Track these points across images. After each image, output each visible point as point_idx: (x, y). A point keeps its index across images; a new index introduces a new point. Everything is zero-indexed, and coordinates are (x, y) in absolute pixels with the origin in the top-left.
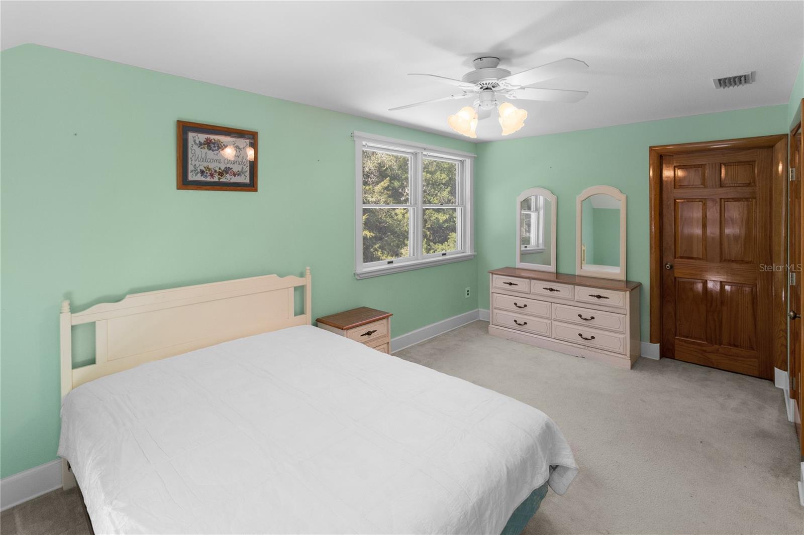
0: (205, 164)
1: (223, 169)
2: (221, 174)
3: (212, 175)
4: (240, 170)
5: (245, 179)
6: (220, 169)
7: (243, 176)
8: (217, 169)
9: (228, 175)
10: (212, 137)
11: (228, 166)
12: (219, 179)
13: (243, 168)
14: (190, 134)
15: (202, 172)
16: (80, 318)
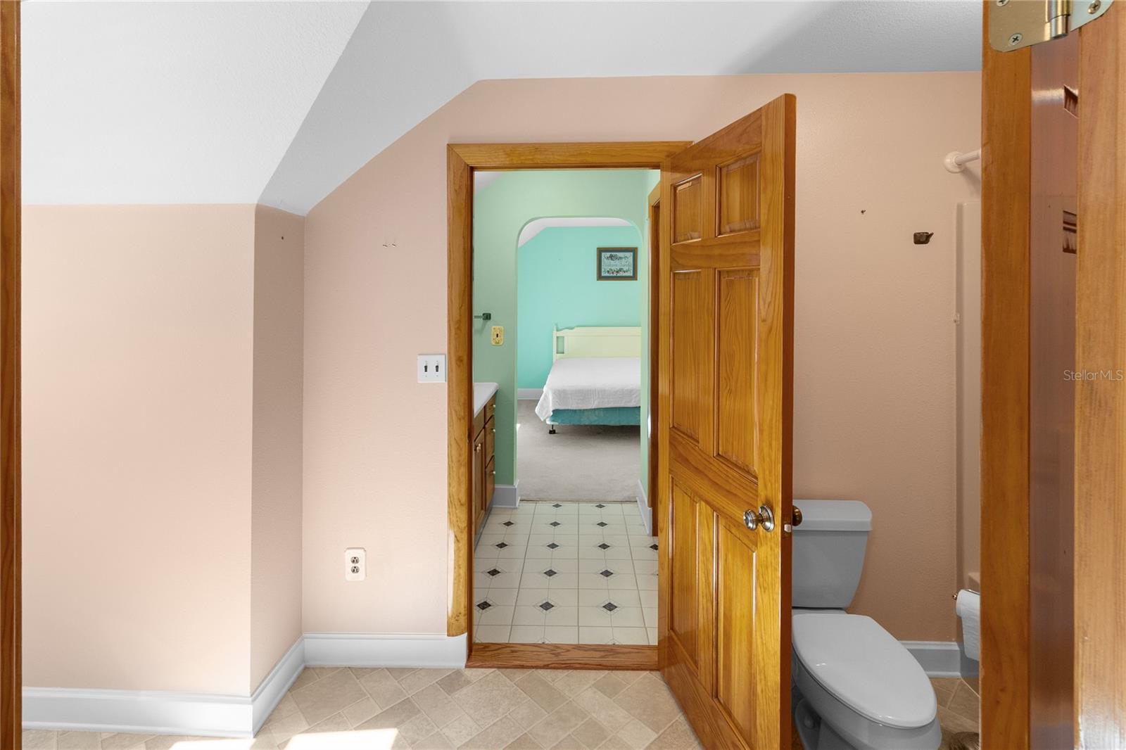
0: (610, 267)
1: (618, 269)
2: (617, 272)
3: (613, 273)
4: (627, 269)
5: (630, 274)
7: (629, 272)
8: (615, 270)
9: (621, 272)
10: (613, 253)
11: (621, 267)
12: (617, 274)
13: (629, 268)
14: (603, 254)
15: (608, 272)
16: (560, 334)
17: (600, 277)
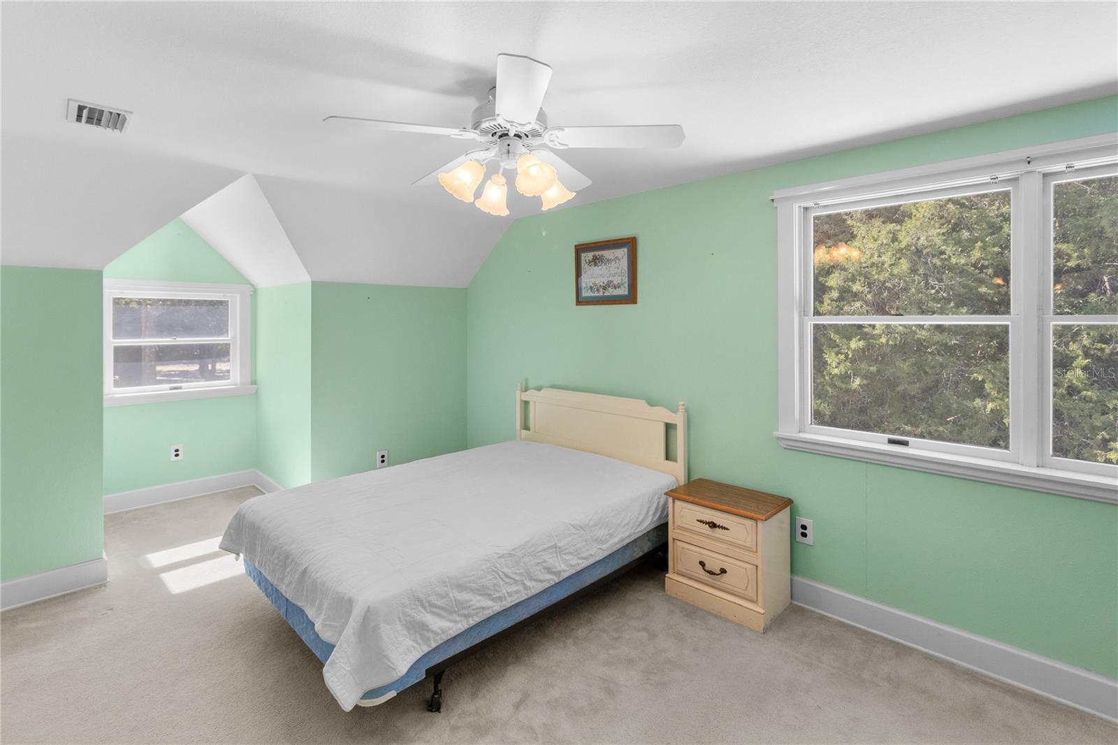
0: (593, 280)
1: (605, 282)
2: (605, 288)
3: (598, 290)
4: (620, 282)
5: (623, 291)
6: (604, 283)
7: (622, 287)
8: (601, 283)
9: (610, 289)
10: (597, 253)
11: (610, 279)
12: (604, 293)
13: (622, 279)
14: (583, 255)
15: (591, 288)
16: (525, 397)
17: (580, 301)
